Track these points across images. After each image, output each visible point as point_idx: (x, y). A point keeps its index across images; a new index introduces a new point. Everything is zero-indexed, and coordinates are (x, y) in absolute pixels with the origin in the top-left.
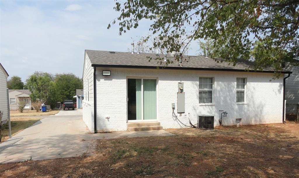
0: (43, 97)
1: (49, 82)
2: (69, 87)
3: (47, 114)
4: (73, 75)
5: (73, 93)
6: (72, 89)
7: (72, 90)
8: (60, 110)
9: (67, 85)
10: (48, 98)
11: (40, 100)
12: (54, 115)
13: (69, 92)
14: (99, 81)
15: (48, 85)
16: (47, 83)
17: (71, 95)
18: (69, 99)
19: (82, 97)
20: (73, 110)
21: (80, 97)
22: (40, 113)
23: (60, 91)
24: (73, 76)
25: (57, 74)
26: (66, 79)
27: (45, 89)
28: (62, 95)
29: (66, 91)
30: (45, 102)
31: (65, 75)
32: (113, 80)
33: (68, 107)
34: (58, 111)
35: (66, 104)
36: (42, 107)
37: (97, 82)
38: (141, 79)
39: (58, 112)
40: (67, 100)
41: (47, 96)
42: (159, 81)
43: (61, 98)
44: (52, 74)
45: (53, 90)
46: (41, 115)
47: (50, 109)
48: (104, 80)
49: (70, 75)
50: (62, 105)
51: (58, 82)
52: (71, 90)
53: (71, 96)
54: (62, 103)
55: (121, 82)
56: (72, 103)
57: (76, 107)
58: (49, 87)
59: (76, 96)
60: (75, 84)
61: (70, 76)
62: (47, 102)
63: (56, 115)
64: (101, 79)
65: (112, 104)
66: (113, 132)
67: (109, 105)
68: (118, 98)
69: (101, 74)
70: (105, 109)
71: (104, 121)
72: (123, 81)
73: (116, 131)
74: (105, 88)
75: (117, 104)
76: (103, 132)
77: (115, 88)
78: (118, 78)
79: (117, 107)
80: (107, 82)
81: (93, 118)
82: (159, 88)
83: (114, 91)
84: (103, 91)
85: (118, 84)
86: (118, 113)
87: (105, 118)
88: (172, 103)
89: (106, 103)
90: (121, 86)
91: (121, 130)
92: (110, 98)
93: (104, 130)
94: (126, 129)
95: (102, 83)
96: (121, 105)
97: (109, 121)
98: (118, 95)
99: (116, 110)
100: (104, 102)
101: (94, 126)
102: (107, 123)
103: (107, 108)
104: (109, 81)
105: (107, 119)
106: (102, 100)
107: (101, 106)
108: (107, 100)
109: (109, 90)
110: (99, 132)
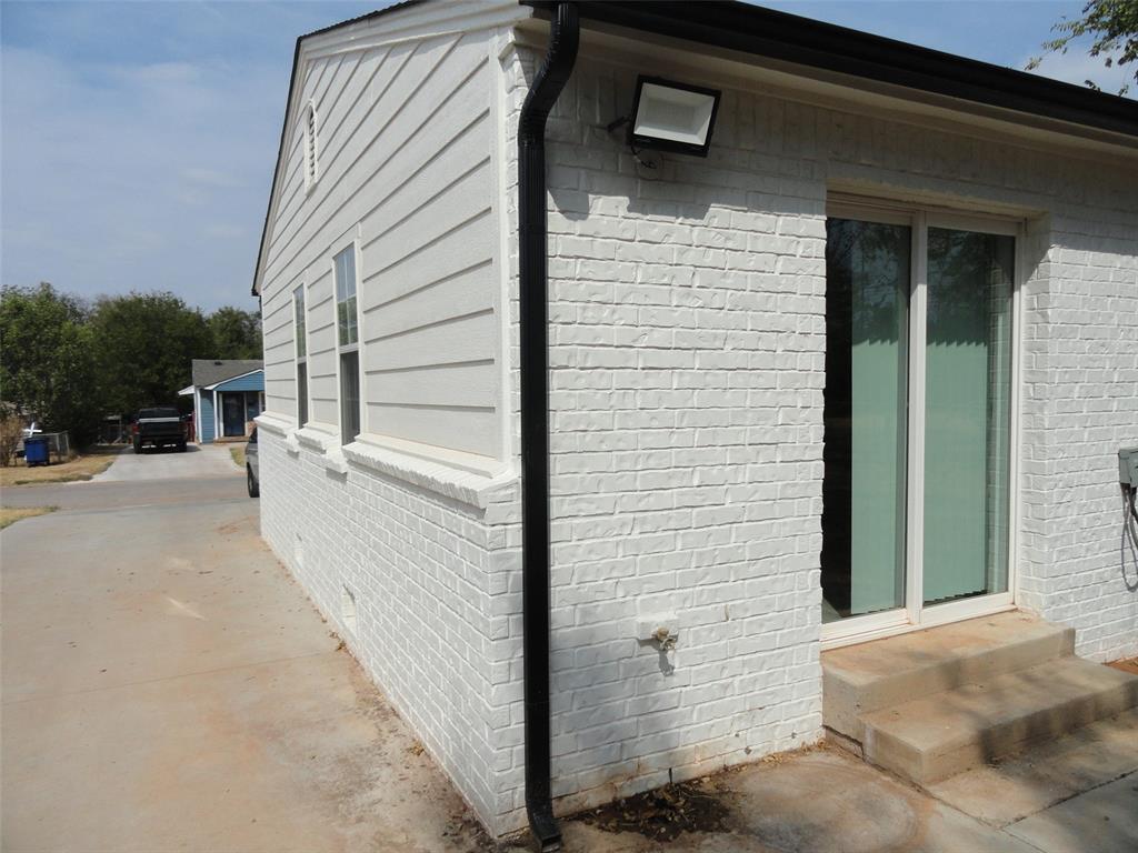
0: (32, 395)
1: (59, 325)
2: (157, 352)
3: (52, 476)
4: (176, 302)
5: (177, 376)
6: (170, 362)
7: (173, 366)
8: (118, 453)
9: (147, 344)
10: (54, 397)
11: (18, 410)
12: (89, 478)
13: (161, 372)
14: (577, 211)
15: (56, 342)
16: (49, 332)
17: (166, 383)
18: (158, 404)
19: (218, 392)
20: (182, 449)
21: (211, 391)
22: (18, 470)
23: (118, 368)
24: (174, 305)
25: (103, 296)
26: (145, 318)
27: (39, 360)
28: (127, 387)
29: (144, 366)
30: (41, 420)
31: (140, 300)
32: (718, 213)
33: (156, 439)
34: (109, 458)
35: (146, 424)
36: (27, 442)
38: (908, 232)
39: (110, 464)
40: (151, 406)
41: (49, 391)
42: (1055, 254)
43: (125, 396)
44: (82, 296)
45: (81, 363)
46: (19, 483)
47: (69, 452)
48: (625, 200)
49: (160, 300)
50: (130, 428)
51: (108, 330)
52: (167, 365)
53: (167, 388)
54: (129, 419)
55: (778, 244)
56: (177, 419)
57: (191, 436)
58: (61, 350)
59: (190, 390)
60: (184, 340)
61: (160, 305)
62: (52, 417)
63: (98, 479)
64: (597, 193)
65: (697, 475)
66: (706, 780)
67: (672, 498)
68: (750, 415)
69: (610, 128)
70: (636, 535)
71: (621, 676)
72: (801, 232)
73: (735, 761)
74: (632, 296)
75: (745, 474)
76: (615, 798)
77: (726, 299)
78: (761, 196)
79: (743, 504)
80: (656, 230)
81: (510, 658)
82: (1049, 312)
83: (716, 337)
84: (616, 334)
85: (752, 263)
86: (752, 569)
87: (637, 645)
88: (1123, 446)
89: (639, 468)
90: (780, 285)
91: (777, 743)
92: (683, 414)
93: (618, 784)
94: (814, 735)
95: (606, 244)
96: (780, 483)
97: (667, 668)
98: (753, 378)
99: (733, 540)
100: (622, 459)
101: (521, 747)
102: (653, 695)
103: (648, 528)
104: (677, 218)
105: (652, 654)
106: (602, 442)
107: (593, 506)
108: (653, 433)
109: (674, 330)
110: (575, 819)
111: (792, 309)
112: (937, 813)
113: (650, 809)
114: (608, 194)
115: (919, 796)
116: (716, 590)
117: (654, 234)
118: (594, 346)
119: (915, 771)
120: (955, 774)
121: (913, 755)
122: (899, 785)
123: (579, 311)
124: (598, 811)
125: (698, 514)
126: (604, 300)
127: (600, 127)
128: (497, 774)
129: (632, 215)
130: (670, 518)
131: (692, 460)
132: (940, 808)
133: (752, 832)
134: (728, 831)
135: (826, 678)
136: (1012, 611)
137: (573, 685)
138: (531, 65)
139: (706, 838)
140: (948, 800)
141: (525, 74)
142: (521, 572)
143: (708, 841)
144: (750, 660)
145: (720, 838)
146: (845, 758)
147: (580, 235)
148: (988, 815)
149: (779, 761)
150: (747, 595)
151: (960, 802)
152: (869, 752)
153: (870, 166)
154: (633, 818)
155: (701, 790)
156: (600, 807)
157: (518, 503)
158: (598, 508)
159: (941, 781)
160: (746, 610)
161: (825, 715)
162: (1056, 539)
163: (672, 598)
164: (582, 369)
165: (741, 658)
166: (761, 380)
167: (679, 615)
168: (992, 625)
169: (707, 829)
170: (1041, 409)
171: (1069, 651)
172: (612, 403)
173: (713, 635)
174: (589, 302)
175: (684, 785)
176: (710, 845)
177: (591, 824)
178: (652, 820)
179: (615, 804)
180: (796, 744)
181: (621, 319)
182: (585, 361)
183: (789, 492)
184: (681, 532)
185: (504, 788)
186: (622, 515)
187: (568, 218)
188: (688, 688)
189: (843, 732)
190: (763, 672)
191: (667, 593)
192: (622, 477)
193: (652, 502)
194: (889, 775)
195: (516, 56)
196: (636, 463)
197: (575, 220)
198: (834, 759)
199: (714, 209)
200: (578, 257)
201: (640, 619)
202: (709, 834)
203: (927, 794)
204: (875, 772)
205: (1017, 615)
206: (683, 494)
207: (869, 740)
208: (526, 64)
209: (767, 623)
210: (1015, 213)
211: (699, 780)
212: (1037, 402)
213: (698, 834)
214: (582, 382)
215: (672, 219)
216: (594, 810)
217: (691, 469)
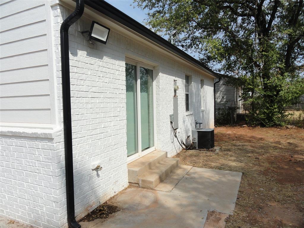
14: (75, 54)
32: (105, 59)
37: (71, 56)
38: (136, 67)
42: (160, 74)
48: (86, 52)
55: (117, 67)
64: (79, 50)
65: (103, 125)
66: (108, 202)
67: (98, 131)
68: (113, 109)
69: (82, 33)
70: (90, 142)
71: (88, 180)
72: (121, 65)
73: (112, 195)
74: (88, 78)
75: (112, 124)
76: (88, 213)
77: (107, 80)
78: (113, 55)
79: (112, 131)
80: (93, 61)
81: (62, 181)
82: (160, 86)
83: (106, 90)
84: (84, 88)
85: (112, 72)
86: (114, 147)
87: (92, 171)
88: (170, 114)
89: (91, 124)
90: (117, 77)
91: (120, 189)
92: (100, 109)
93: (89, 209)
94: (127, 185)
95: (82, 64)
96: (119, 126)
97: (98, 175)
98: (113, 100)
99: (110, 140)
100: (87, 122)
101: (66, 206)
102: (96, 183)
103: (93, 140)
104: (97, 59)
105: (95, 172)
106: (82, 117)
107: (81, 135)
108: (93, 115)
109: (97, 88)
110: (80, 222)
111: (120, 84)
112: (158, 193)
113: (98, 213)
114: (82, 50)
115: (153, 191)
116: (108, 153)
117: (92, 62)
118: (80, 91)
119: (151, 186)
120: (158, 185)
121: (151, 183)
122: (148, 190)
123: (76, 81)
124: (85, 218)
125: (103, 135)
126: (82, 79)
127: (79, 32)
128: (60, 215)
129: (88, 57)
130: (98, 136)
131: (102, 121)
132: (158, 192)
133: (125, 209)
134: (120, 211)
135: (129, 171)
136: (155, 150)
137: (77, 185)
138: (63, 11)
139: (115, 214)
140: (159, 190)
141: (61, 13)
142: (64, 155)
143: (116, 215)
144: (115, 170)
145: (119, 212)
146: (135, 188)
147: (76, 61)
148: (167, 190)
149: (122, 193)
150: (113, 154)
151: (161, 190)
152: (140, 185)
153: (132, 51)
154: (96, 216)
155: (108, 204)
156: (85, 217)
157: (62, 136)
158: (82, 135)
159: (156, 186)
160: (113, 158)
161: (129, 180)
162: (162, 134)
163: (99, 157)
164: (77, 97)
165: (113, 170)
166: (115, 101)
167: (101, 161)
168: (154, 153)
169: (115, 212)
170: (159, 107)
171: (167, 157)
172: (84, 107)
173: (107, 165)
174: (78, 79)
175: (103, 205)
176: (117, 215)
177: (85, 221)
178: (100, 215)
179: (89, 214)
180: (124, 188)
181: (85, 84)
182: (78, 95)
183: (121, 128)
184: (100, 140)
185: (61, 219)
186: (87, 137)
187: (73, 55)
188: (103, 180)
189: (134, 182)
190: (117, 172)
191: (98, 156)
192: (87, 126)
193: (93, 133)
194: (146, 189)
195: (59, 7)
196: (90, 123)
197: (75, 56)
198: (133, 189)
199: (104, 57)
200: (75, 67)
201: (92, 164)
202: (116, 213)
203: (155, 190)
204: (142, 189)
205: (156, 151)
206: (100, 130)
207: (140, 182)
208: (61, 10)
209: (118, 160)
210: (153, 65)
211: (106, 202)
212: (158, 105)
213: (113, 213)
214: (77, 101)
215: (96, 59)
216: (84, 218)
217: (101, 123)
